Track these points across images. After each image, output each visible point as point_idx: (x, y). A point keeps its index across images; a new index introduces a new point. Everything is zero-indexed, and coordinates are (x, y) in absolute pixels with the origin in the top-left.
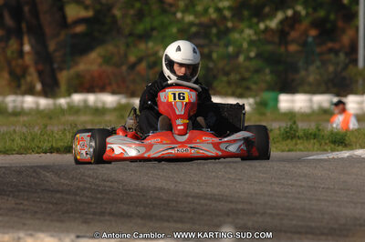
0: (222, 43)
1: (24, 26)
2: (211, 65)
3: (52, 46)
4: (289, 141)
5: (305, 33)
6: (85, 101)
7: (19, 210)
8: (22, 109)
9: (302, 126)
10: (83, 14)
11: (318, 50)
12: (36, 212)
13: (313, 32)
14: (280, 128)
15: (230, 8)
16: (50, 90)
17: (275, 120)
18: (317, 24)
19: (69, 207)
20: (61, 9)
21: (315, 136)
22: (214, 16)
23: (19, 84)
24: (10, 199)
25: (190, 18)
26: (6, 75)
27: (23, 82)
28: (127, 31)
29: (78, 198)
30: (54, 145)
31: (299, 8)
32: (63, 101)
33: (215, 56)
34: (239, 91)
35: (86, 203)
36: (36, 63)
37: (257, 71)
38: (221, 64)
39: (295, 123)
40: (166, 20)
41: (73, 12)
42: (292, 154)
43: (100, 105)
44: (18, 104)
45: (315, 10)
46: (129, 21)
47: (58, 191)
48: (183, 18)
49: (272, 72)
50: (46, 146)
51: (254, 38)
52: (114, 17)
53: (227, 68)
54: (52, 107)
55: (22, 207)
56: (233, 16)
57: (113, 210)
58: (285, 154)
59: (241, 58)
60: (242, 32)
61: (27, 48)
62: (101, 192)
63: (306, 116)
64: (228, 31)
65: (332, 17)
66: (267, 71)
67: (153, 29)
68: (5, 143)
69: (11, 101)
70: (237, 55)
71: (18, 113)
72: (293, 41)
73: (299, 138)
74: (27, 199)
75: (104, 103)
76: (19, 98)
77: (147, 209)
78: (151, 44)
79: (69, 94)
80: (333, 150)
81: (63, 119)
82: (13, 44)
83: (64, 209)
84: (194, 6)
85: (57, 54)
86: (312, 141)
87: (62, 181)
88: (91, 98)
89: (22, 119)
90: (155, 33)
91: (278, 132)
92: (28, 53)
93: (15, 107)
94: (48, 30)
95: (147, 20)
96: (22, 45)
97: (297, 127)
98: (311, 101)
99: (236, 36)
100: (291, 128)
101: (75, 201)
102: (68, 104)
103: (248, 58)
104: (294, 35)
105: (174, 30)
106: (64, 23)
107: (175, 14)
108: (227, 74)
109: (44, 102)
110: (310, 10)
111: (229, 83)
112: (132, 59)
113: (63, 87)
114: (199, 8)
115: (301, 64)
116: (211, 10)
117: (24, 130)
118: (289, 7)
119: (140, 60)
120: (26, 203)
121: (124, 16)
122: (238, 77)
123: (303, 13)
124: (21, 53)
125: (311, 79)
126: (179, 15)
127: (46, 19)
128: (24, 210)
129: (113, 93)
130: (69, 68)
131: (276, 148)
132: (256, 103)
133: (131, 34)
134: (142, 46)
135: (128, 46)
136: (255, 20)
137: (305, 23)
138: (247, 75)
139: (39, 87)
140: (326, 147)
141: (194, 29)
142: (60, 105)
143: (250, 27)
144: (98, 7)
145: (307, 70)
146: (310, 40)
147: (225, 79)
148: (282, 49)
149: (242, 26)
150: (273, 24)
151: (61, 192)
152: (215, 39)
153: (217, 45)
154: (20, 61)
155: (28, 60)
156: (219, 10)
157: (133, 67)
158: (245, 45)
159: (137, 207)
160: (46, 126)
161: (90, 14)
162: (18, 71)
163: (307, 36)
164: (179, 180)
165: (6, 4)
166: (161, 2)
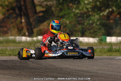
0: (88, 19)
1: (22, 13)
2: (84, 27)
3: (31, 20)
4: (110, 52)
5: (116, 16)
7: (20, 75)
8: (21, 41)
9: (114, 47)
10: (42, 9)
11: (120, 22)
12: (26, 75)
13: (118, 16)
14: (107, 48)
15: (91, 8)
16: (31, 35)
17: (105, 45)
18: (120, 13)
19: (37, 74)
20: (35, 8)
22: (85, 10)
23: (20, 33)
24: (17, 71)
25: (77, 11)
26: (16, 30)
27: (22, 32)
28: (56, 15)
29: (40, 71)
31: (114, 8)
32: (35, 39)
33: (85, 24)
34: (93, 35)
35: (42, 72)
36: (26, 26)
37: (100, 29)
38: (87, 27)
39: (112, 46)
40: (70, 12)
41: (39, 9)
42: (111, 57)
44: (20, 39)
45: (119, 9)
46: (57, 12)
48: (75, 11)
49: (104, 29)
51: (99, 18)
52: (52, 11)
53: (90, 28)
54: (31, 40)
55: (21, 74)
56: (92, 10)
57: (51, 75)
58: (108, 57)
60: (95, 16)
61: (23, 21)
62: (47, 69)
63: (115, 44)
64: (90, 15)
66: (103, 29)
67: (65, 15)
69: (18, 38)
70: (93, 24)
71: (20, 42)
72: (112, 19)
73: (113, 51)
74: (23, 71)
76: (20, 37)
77: (63, 75)
78: (64, 19)
79: (37, 36)
82: (19, 19)
83: (35, 74)
84: (79, 7)
85: (33, 23)
86: (117, 52)
87: (35, 65)
89: (21, 44)
90: (66, 16)
91: (106, 49)
92: (24, 22)
94: (30, 15)
95: (63, 11)
96: (21, 19)
98: (117, 39)
99: (93, 18)
100: (111, 48)
101: (39, 72)
102: (37, 40)
103: (97, 25)
104: (112, 17)
105: (72, 15)
106: (35, 12)
107: (72, 10)
108: (89, 30)
109: (29, 39)
110: (117, 9)
111: (90, 33)
113: (35, 34)
114: (81, 8)
115: (114, 27)
116: (84, 9)
118: (110, 8)
120: (23, 72)
121: (56, 10)
122: (93, 31)
123: (115, 10)
124: (21, 22)
125: (117, 32)
126: (74, 10)
127: (30, 11)
128: (22, 75)
130: (37, 27)
131: (106, 55)
132: (99, 40)
133: (58, 16)
134: (61, 20)
136: (99, 12)
138: (96, 30)
139: (27, 34)
141: (79, 15)
142: (34, 40)
143: (97, 14)
144: (47, 7)
145: (116, 28)
146: (117, 19)
147: (89, 31)
148: (108, 22)
149: (95, 14)
150: (105, 13)
151: (34, 69)
152: (85, 18)
153: (86, 20)
154: (21, 25)
155: (24, 25)
156: (87, 9)
158: (96, 20)
159: (59, 74)
161: (44, 9)
162: (20, 28)
163: (116, 17)
164: (73, 65)
165: (16, 6)
166: (68, 5)
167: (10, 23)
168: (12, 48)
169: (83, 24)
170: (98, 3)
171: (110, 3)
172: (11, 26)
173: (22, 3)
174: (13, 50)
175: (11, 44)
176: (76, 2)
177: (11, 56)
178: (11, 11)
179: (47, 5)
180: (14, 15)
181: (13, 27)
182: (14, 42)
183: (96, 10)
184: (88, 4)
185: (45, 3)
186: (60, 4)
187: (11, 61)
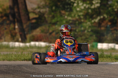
0: (80, 26)
1: (16, 20)
2: (76, 33)
3: (25, 26)
4: (101, 58)
5: (107, 24)
6: (35, 45)
8: (15, 47)
9: (105, 53)
10: (35, 16)
11: (111, 29)
13: (109, 24)
15: (83, 15)
16: (24, 40)
18: (110, 21)
20: (28, 15)
21: (110, 57)
22: (77, 18)
23: (13, 38)
24: (11, 75)
25: (69, 18)
26: (10, 36)
27: (15, 38)
30: (25, 58)
32: (28, 44)
33: (77, 30)
36: (20, 32)
37: (91, 36)
38: (79, 33)
39: (103, 52)
40: (62, 19)
41: (32, 16)
42: (102, 63)
43: (40, 46)
44: (13, 45)
45: (110, 16)
46: (50, 19)
47: (27, 73)
49: (96, 36)
50: (23, 58)
51: (90, 25)
52: (45, 17)
53: (81, 34)
54: (24, 46)
59: (86, 32)
60: (86, 23)
61: (17, 27)
63: (106, 51)
64: (81, 22)
65: (116, 18)
66: (94, 36)
67: (57, 22)
68: (9, 57)
69: (11, 44)
70: (84, 31)
71: (13, 48)
72: (103, 26)
73: (104, 57)
74: (17, 75)
75: (41, 45)
76: (14, 43)
78: (57, 26)
79: (30, 42)
80: (115, 62)
81: (28, 50)
82: (12, 26)
84: (71, 14)
85: (26, 29)
86: (109, 58)
87: (28, 70)
88: (37, 43)
89: (15, 50)
92: (17, 29)
93: (12, 46)
94: (24, 21)
95: (56, 18)
96: (15, 26)
97: (104, 54)
98: (108, 46)
99: (84, 24)
100: (102, 54)
102: (30, 45)
103: (88, 32)
104: (103, 24)
105: (64, 22)
106: (29, 19)
107: (64, 17)
108: (81, 36)
109: (22, 44)
110: (109, 16)
111: (82, 39)
112: (51, 31)
114: (73, 15)
115: (105, 33)
116: (76, 16)
117: (16, 53)
118: (102, 15)
119: (53, 32)
120: (16, 76)
121: (48, 17)
122: (85, 38)
123: (106, 17)
124: (15, 29)
125: (109, 38)
126: (66, 17)
127: (23, 18)
129: (44, 42)
130: (30, 34)
132: (91, 46)
133: (50, 23)
134: (54, 27)
135: (49, 26)
136: (90, 19)
137: (107, 21)
138: (88, 37)
139: (20, 39)
140: (113, 61)
141: (71, 22)
142: (27, 46)
143: (89, 21)
144: (40, 14)
145: (107, 35)
146: (108, 26)
147: (80, 38)
148: (99, 29)
149: (87, 21)
150: (97, 20)
152: (77, 25)
153: (78, 27)
154: (14, 31)
155: (17, 31)
156: (79, 16)
157: (51, 34)
158: (87, 27)
160: (22, 52)
161: (37, 16)
162: (14, 34)
165: (10, 13)
166: (60, 13)
167: (4, 29)
168: (6, 53)
169: (75, 31)
170: (90, 11)
171: (102, 11)
172: (5, 32)
173: (16, 10)
174: (7, 55)
175: (4, 50)
176: (68, 10)
177: (5, 61)
178: (4, 18)
179: (40, 12)
180: (8, 22)
181: (7, 33)
182: (7, 47)
183: (88, 17)
184: (80, 11)
185: (38, 10)
186: (53, 11)
187: (5, 65)
